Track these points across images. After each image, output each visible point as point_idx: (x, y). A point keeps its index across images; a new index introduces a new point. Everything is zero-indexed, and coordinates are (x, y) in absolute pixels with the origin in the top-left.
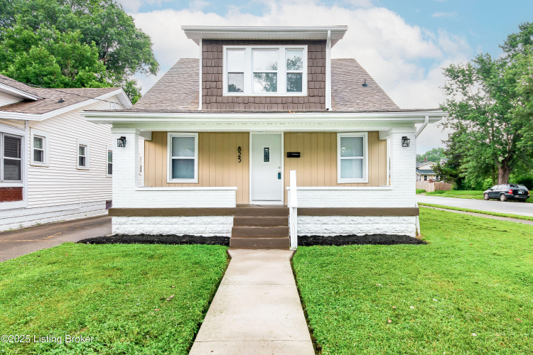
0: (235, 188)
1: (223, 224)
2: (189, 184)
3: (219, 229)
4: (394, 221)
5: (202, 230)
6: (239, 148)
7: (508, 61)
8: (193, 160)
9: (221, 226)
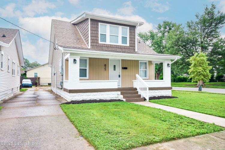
0: (118, 81)
1: (114, 94)
2: (85, 80)
3: (112, 97)
5: (106, 97)
7: (158, 33)
8: (86, 69)
9: (113, 95)
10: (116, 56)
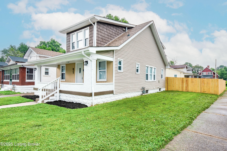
2: (64, 81)
6: (73, 69)
8: (65, 73)
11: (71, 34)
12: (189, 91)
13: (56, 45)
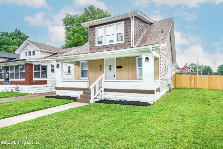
2: (86, 79)
4: (143, 96)
6: (101, 65)
8: (87, 71)
10: (92, 57)
11: (96, 28)
12: (197, 87)
13: (22, 37)
